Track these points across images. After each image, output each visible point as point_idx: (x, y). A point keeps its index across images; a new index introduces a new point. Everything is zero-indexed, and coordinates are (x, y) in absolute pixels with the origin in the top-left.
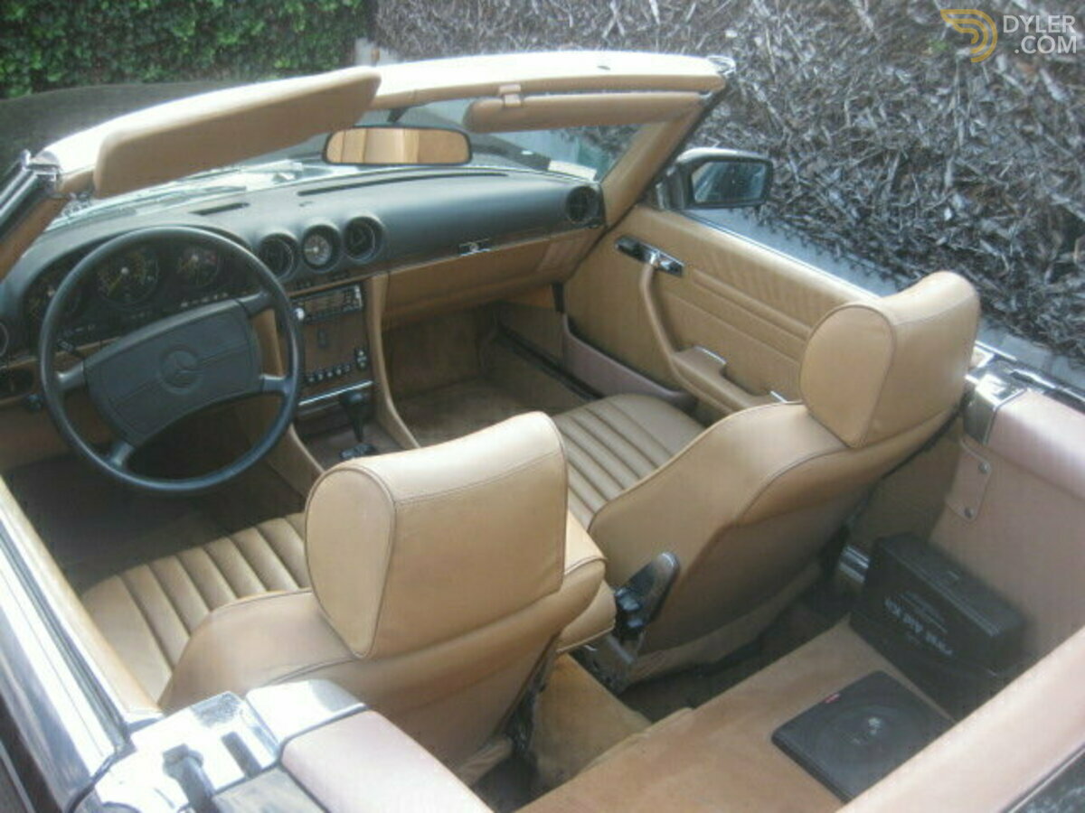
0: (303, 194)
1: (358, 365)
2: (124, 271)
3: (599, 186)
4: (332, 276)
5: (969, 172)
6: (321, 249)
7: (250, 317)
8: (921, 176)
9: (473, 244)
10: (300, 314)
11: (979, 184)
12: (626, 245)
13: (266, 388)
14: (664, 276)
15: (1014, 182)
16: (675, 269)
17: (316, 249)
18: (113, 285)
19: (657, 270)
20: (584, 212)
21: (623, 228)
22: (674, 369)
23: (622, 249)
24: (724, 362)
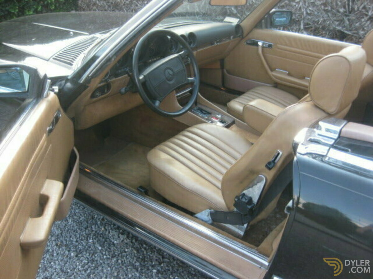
5: (308, 24)
7: (182, 59)
8: (292, 27)
9: (216, 42)
11: (312, 27)
12: (248, 42)
13: (190, 82)
14: (265, 49)
15: (323, 25)
16: (270, 46)
19: (263, 48)
20: (239, 32)
24: (287, 72)
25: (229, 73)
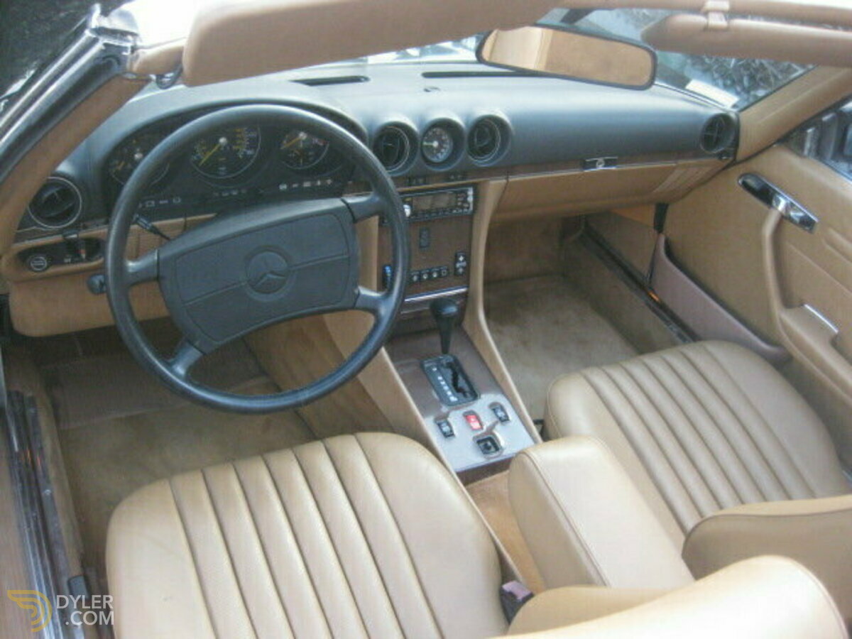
0: (428, 75)
1: (456, 269)
2: (223, 140)
3: (737, 115)
4: (447, 177)
6: (441, 143)
7: (355, 220)
9: (601, 160)
10: (408, 211)
12: (751, 183)
14: (789, 227)
16: (806, 223)
17: (435, 144)
18: (209, 154)
19: (784, 218)
20: (717, 142)
21: (754, 165)
22: (779, 326)
23: (745, 185)
24: (836, 331)
25: (669, 253)
